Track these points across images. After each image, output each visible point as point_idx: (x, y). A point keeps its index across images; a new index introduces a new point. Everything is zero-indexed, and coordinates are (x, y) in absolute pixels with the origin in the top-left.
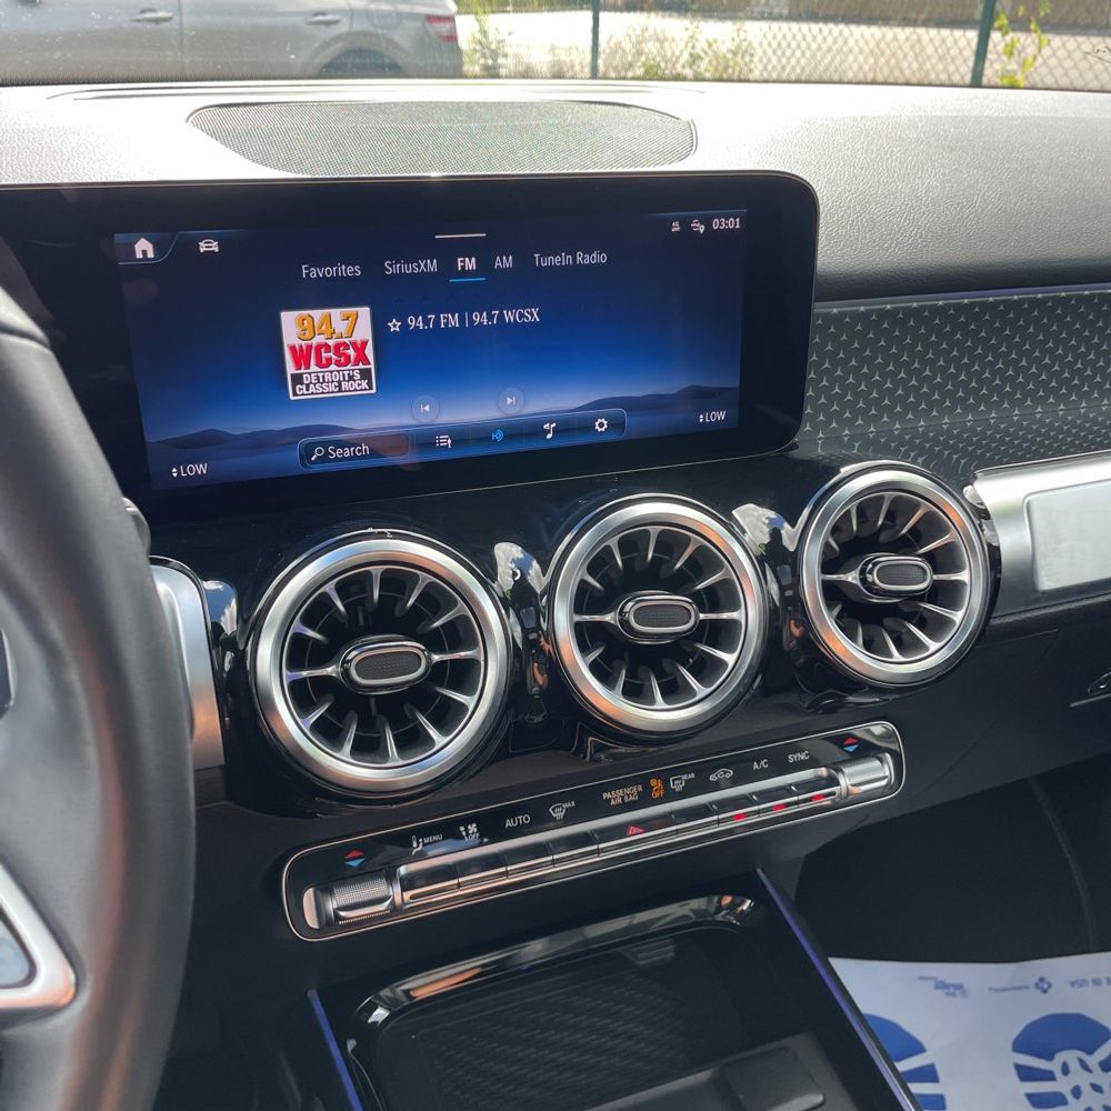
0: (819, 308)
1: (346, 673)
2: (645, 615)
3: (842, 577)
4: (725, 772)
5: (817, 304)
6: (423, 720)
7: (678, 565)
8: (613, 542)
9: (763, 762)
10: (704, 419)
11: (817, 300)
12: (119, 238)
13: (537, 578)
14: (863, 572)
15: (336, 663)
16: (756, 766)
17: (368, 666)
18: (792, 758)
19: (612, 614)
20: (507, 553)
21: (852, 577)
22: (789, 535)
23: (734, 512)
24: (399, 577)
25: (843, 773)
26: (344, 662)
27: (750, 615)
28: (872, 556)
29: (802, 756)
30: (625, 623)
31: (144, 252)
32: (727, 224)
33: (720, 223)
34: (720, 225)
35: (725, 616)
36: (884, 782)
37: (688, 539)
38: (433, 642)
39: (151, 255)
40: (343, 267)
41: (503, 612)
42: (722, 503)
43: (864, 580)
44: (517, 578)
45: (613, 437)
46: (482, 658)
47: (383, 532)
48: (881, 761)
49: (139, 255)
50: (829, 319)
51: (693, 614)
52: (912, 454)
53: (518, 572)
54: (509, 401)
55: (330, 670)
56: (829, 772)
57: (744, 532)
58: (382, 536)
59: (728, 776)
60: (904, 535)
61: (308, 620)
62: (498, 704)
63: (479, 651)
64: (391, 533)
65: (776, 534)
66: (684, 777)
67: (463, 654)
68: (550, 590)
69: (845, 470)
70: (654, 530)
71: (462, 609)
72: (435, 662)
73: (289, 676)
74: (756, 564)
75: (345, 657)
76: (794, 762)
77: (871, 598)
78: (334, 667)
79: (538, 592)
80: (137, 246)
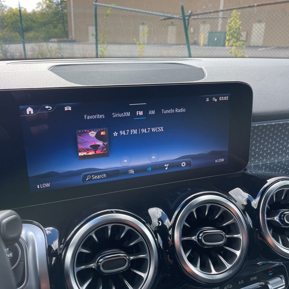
0: (253, 124)
1: (98, 267)
2: (207, 238)
3: (273, 219)
4: (229, 286)
6: (126, 282)
7: (216, 217)
8: (194, 210)
9: (242, 281)
10: (217, 161)
11: (252, 122)
12: (21, 107)
13: (168, 223)
14: (280, 217)
15: (94, 262)
16: (240, 283)
17: (108, 265)
18: (252, 279)
19: (195, 237)
20: (155, 213)
21: (276, 218)
22: (254, 203)
24: (118, 226)
25: (269, 283)
26: (98, 262)
28: (282, 210)
29: (255, 278)
30: (200, 241)
31: (30, 112)
32: (224, 99)
33: (222, 98)
34: (222, 99)
35: (235, 236)
36: (284, 287)
37: (220, 208)
38: (130, 251)
39: (32, 113)
40: (99, 115)
41: (156, 239)
43: (280, 219)
45: (187, 168)
46: (149, 258)
47: (112, 211)
48: (281, 278)
49: (28, 113)
51: (224, 236)
53: (160, 222)
54: (153, 157)
55: (93, 265)
56: (265, 283)
57: (236, 201)
58: (112, 212)
59: (230, 287)
61: (84, 247)
63: (148, 254)
64: (115, 211)
65: (249, 202)
67: (141, 256)
69: (270, 181)
70: (208, 205)
71: (141, 238)
72: (131, 259)
73: (77, 270)
74: (243, 214)
75: (98, 260)
76: (252, 280)
77: (283, 226)
78: (94, 264)
79: (168, 228)
80: (27, 110)
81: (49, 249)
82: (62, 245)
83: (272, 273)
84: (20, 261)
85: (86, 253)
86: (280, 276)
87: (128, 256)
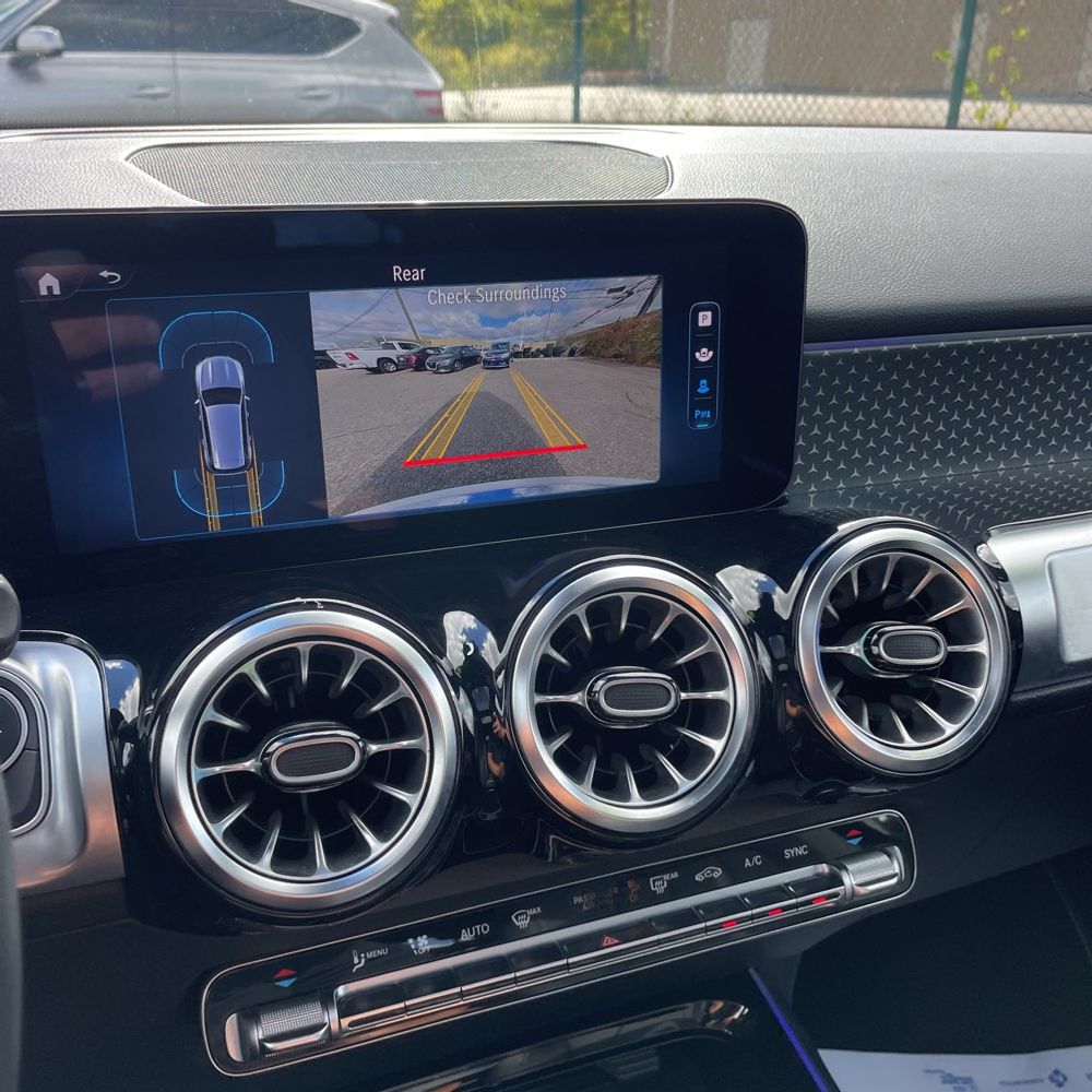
1: (266, 767)
2: (617, 695)
3: (844, 649)
4: (713, 871)
5: (806, 346)
6: (358, 822)
7: (656, 637)
8: (580, 611)
9: (755, 859)
11: (806, 341)
12: (20, 273)
13: (491, 654)
14: (867, 644)
16: (748, 863)
17: (289, 761)
18: (788, 853)
19: (580, 694)
20: (458, 624)
21: (855, 649)
22: (782, 601)
23: (717, 575)
24: (331, 653)
25: (847, 870)
26: (265, 755)
27: (739, 695)
28: (877, 625)
29: (800, 851)
30: (594, 704)
31: (50, 289)
35: (710, 695)
37: (667, 606)
38: (371, 729)
39: (57, 291)
41: (453, 693)
42: (704, 565)
43: (868, 653)
44: (470, 653)
46: (428, 748)
47: (313, 603)
48: (890, 856)
49: (44, 292)
50: (820, 362)
51: (673, 694)
53: (471, 646)
55: (249, 765)
56: (831, 869)
57: (730, 598)
58: (312, 606)
59: (716, 875)
60: (912, 601)
61: (224, 706)
62: (446, 803)
63: (424, 740)
64: (323, 603)
65: (766, 600)
66: (666, 877)
67: (405, 743)
68: (508, 666)
69: (843, 528)
70: (627, 598)
71: (404, 689)
72: (372, 753)
73: (198, 773)
74: (745, 634)
75: (266, 749)
76: (791, 857)
77: (878, 673)
78: (253, 761)
79: (494, 669)
80: (41, 282)
81: (114, 718)
82: (152, 707)
84: (24, 749)
85: (232, 729)
86: (889, 849)
87: (363, 742)
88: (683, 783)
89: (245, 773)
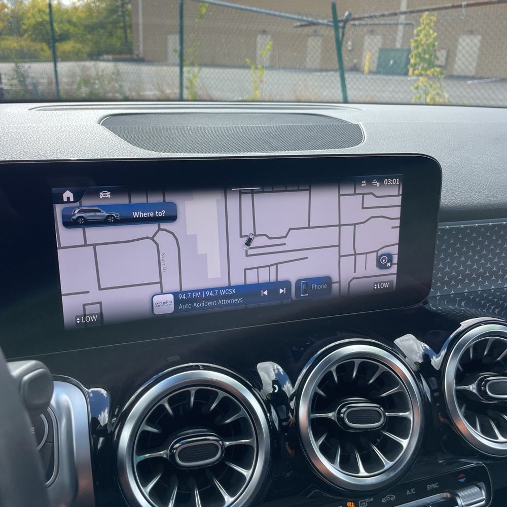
0: (441, 226)
1: (172, 456)
3: (467, 387)
4: (391, 497)
5: (440, 224)
6: (218, 484)
7: (371, 381)
8: (333, 369)
9: (412, 490)
10: (377, 287)
11: (440, 222)
12: (54, 190)
13: (288, 388)
14: (479, 386)
15: (166, 448)
16: (408, 493)
17: (187, 454)
18: (429, 487)
19: (333, 413)
21: (472, 388)
23: (395, 342)
24: (207, 391)
25: (458, 496)
26: (172, 448)
28: (483, 374)
29: (435, 486)
30: (341, 420)
31: (68, 198)
32: (392, 182)
33: (388, 181)
35: (401, 414)
36: (483, 503)
37: (378, 367)
38: (225, 432)
39: (72, 199)
41: (268, 415)
43: (479, 389)
44: (276, 391)
46: (256, 445)
47: (198, 366)
48: (480, 488)
49: (65, 199)
50: (444, 232)
51: (382, 414)
52: (492, 307)
53: (277, 387)
55: (163, 453)
56: (452, 496)
58: (197, 368)
59: (392, 499)
60: (499, 361)
61: (150, 422)
62: (265, 476)
63: (254, 440)
64: (203, 366)
66: (367, 500)
67: (243, 441)
68: (297, 395)
70: (357, 362)
71: (243, 412)
72: (226, 446)
73: (138, 459)
75: (173, 446)
76: (430, 489)
77: (483, 400)
78: (165, 451)
79: (289, 397)
80: (64, 195)
81: (94, 423)
82: (115, 419)
83: (464, 479)
84: (46, 442)
85: (154, 433)
86: (478, 484)
87: (222, 441)
88: (388, 464)
89: (160, 458)
